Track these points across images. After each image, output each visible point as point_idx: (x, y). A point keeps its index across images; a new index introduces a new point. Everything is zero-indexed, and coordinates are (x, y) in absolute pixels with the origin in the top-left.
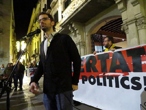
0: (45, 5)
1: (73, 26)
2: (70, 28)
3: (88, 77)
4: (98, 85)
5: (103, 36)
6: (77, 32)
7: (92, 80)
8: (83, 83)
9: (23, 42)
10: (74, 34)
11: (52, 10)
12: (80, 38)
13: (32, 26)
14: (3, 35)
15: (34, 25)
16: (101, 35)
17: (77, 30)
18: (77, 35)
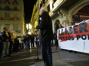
0: (41, 1)
1: (61, 11)
2: (59, 13)
3: (81, 36)
5: (80, 16)
6: (63, 15)
7: (84, 37)
8: (78, 39)
10: (61, 16)
11: (46, 4)
13: (34, 15)
14: (19, 21)
15: (35, 14)
16: (79, 15)
18: (64, 16)
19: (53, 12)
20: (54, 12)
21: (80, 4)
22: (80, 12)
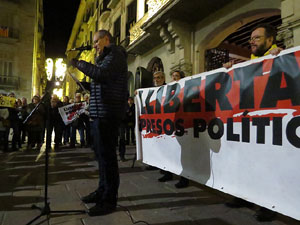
1: (170, 28)
2: (162, 34)
3: (208, 122)
4: (228, 139)
5: (230, 55)
6: (177, 42)
7: (216, 129)
8: (196, 135)
9: (60, 61)
10: (169, 47)
12: (182, 56)
13: (80, 30)
14: (19, 44)
15: (84, 27)
16: (227, 52)
17: (176, 37)
18: (177, 49)
19: (142, 28)
20: (147, 28)
21: (234, 14)
22: (231, 42)
